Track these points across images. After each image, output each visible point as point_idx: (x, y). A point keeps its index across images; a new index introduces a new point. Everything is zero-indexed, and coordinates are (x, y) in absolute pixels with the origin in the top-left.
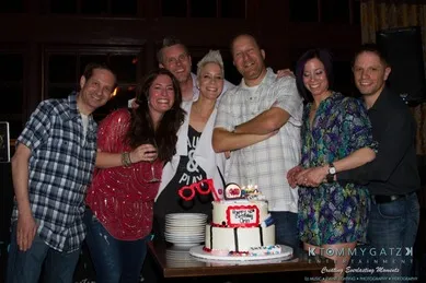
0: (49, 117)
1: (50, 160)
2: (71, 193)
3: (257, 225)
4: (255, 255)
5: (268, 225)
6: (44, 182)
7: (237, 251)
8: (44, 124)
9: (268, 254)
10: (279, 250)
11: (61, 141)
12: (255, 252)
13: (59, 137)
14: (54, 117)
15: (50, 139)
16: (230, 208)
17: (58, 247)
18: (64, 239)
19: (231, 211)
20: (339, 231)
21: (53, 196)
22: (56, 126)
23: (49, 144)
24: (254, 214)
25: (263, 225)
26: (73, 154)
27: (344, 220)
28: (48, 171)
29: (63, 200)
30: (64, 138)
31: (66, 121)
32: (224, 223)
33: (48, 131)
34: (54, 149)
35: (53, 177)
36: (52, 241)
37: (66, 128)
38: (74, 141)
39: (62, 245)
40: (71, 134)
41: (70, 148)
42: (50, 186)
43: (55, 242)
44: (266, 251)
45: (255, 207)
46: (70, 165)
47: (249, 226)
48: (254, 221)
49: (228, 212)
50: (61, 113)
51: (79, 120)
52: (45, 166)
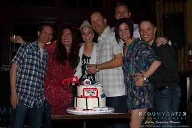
0: (25, 50)
1: (26, 69)
2: (35, 83)
3: (97, 97)
4: (95, 111)
5: (102, 97)
6: (24, 79)
7: (87, 109)
8: (23, 53)
9: (101, 110)
10: (107, 109)
11: (31, 60)
12: (95, 109)
13: (30, 59)
14: (27, 50)
15: (26, 60)
16: (84, 89)
17: (30, 106)
18: (33, 102)
19: (85, 90)
20: (137, 103)
21: (28, 85)
22: (28, 54)
23: (26, 62)
24: (96, 92)
25: (100, 97)
26: (36, 66)
27: (140, 98)
28: (25, 74)
29: (32, 86)
30: (32, 59)
31: (33, 51)
32: (82, 96)
33: (25, 56)
34: (28, 64)
35: (28, 76)
36: (27, 103)
37: (33, 55)
38: (36, 60)
39: (32, 105)
40: (35, 57)
41: (35, 63)
42: (26, 80)
43: (29, 104)
44: (100, 109)
45: (96, 89)
46: (35, 70)
47: (93, 97)
48: (95, 95)
49: (84, 91)
50: (31, 48)
51: (39, 51)
52: (24, 71)
